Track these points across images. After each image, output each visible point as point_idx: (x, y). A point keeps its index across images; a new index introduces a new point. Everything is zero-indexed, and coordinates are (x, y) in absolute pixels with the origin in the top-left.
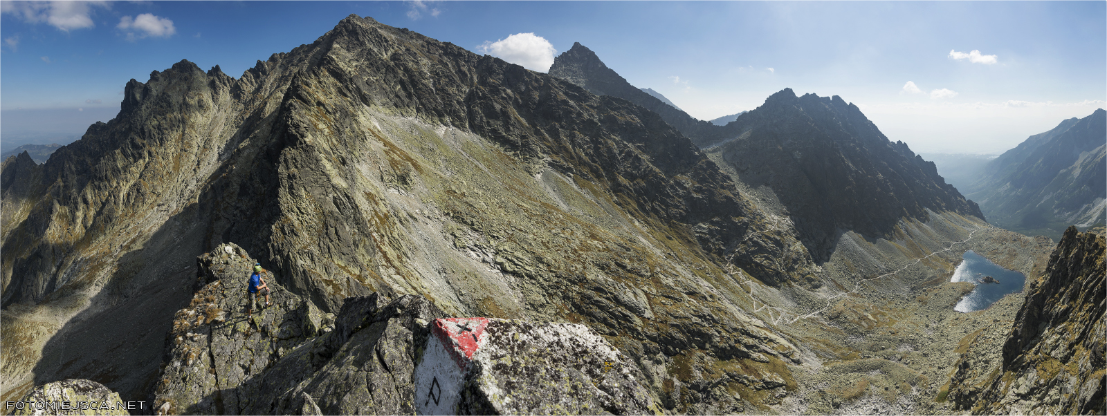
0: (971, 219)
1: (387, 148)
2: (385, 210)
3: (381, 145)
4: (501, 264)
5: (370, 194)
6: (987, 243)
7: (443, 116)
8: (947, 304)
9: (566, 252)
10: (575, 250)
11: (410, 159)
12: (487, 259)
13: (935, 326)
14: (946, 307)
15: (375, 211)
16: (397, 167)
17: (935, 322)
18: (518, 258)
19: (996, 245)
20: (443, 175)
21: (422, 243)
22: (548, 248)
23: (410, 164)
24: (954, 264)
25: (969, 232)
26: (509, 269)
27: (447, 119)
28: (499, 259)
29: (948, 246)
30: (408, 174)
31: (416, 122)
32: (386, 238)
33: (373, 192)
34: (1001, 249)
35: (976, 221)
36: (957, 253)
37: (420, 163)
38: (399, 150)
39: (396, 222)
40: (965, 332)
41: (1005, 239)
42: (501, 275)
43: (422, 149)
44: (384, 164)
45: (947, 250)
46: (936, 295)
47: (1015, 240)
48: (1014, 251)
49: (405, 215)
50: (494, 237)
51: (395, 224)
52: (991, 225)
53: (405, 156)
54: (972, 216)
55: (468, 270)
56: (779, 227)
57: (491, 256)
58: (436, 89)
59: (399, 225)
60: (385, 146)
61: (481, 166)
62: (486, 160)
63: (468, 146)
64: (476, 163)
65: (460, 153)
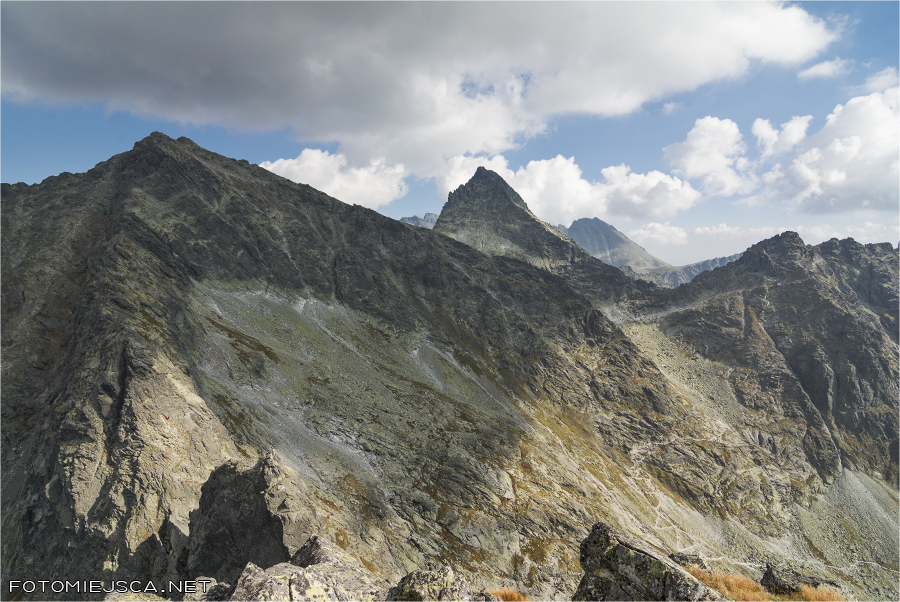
1: (233, 340)
2: (239, 410)
3: (225, 337)
4: (363, 444)
5: (220, 396)
7: (302, 287)
9: (431, 431)
10: (441, 430)
11: (261, 347)
12: (349, 440)
15: (228, 413)
16: (248, 361)
18: (380, 438)
20: (303, 360)
21: (283, 434)
22: (413, 427)
23: (262, 354)
26: (370, 448)
27: (307, 290)
28: (362, 440)
30: (262, 367)
31: (267, 296)
32: (244, 437)
33: (224, 393)
37: (276, 350)
38: (247, 338)
39: (253, 418)
42: (363, 454)
43: (276, 331)
44: (231, 359)
49: (262, 409)
50: (358, 420)
51: (251, 421)
53: (255, 343)
55: (330, 453)
56: (724, 439)
57: (354, 438)
58: (292, 253)
59: (256, 421)
60: (230, 336)
61: (349, 345)
62: (354, 338)
63: (335, 322)
64: (344, 342)
65: (324, 331)
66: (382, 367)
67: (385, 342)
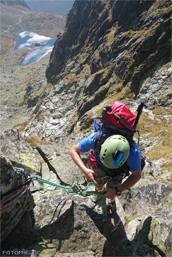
0: (18, 8)
6: (33, 22)
8: (14, 63)
13: (10, 76)
14: (14, 65)
17: (9, 74)
19: (39, 23)
24: (13, 40)
25: (18, 17)
29: (6, 29)
34: (42, 25)
35: (22, 9)
36: (14, 33)
40: (28, 74)
41: (44, 19)
45: (6, 32)
46: (6, 60)
47: (51, 19)
48: (52, 25)
52: (33, 11)
54: (18, 6)
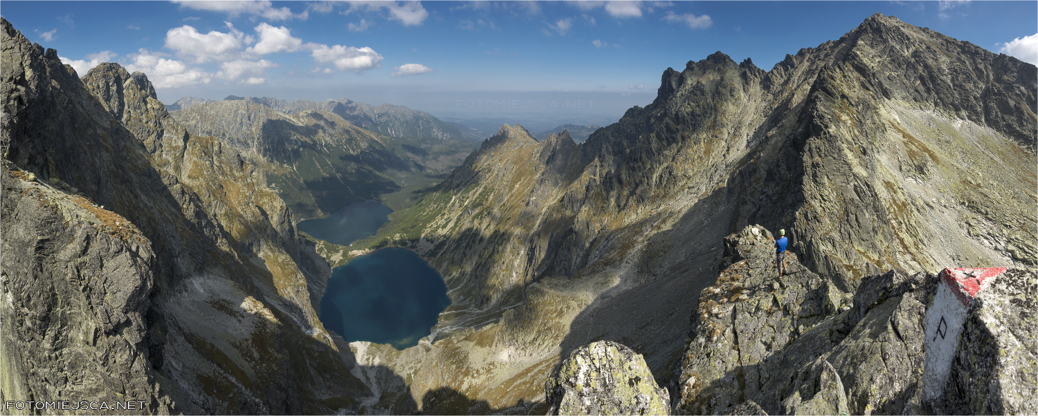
1: (906, 140)
2: (902, 198)
3: (900, 137)
4: (1012, 252)
5: (889, 182)
7: (960, 111)
11: (927, 150)
12: (999, 246)
15: (893, 201)
16: (915, 158)
18: (1028, 246)
20: (959, 166)
21: (938, 230)
23: (927, 155)
26: (1019, 256)
27: (963, 113)
28: (1011, 247)
30: (925, 165)
31: (934, 115)
32: (903, 225)
33: (892, 181)
37: (938, 155)
38: (917, 141)
39: (913, 209)
42: (1012, 262)
43: (939, 140)
44: (903, 154)
49: (922, 203)
50: (1006, 226)
51: (912, 211)
53: (922, 146)
55: (980, 257)
57: (1003, 244)
58: (954, 85)
59: (916, 212)
60: (904, 137)
61: (997, 159)
62: (1001, 153)
63: (983, 140)
64: (992, 155)
65: (976, 146)
66: (1025, 179)
67: (1026, 159)
